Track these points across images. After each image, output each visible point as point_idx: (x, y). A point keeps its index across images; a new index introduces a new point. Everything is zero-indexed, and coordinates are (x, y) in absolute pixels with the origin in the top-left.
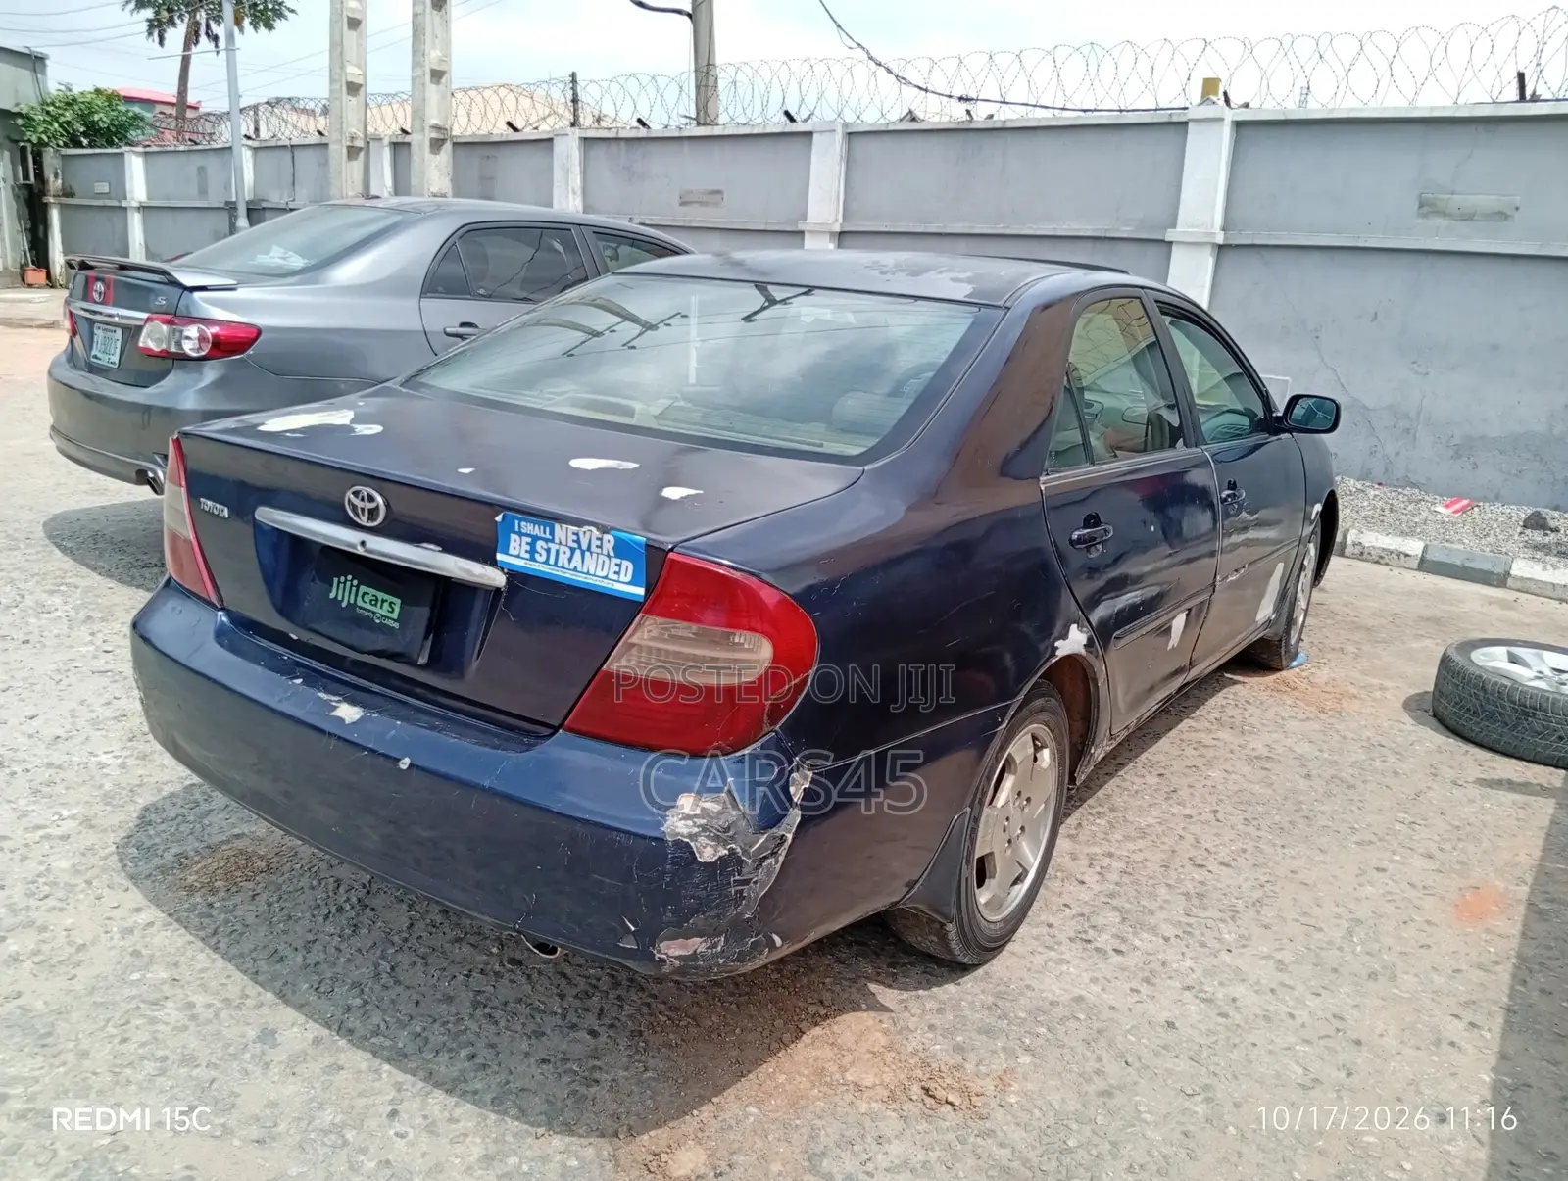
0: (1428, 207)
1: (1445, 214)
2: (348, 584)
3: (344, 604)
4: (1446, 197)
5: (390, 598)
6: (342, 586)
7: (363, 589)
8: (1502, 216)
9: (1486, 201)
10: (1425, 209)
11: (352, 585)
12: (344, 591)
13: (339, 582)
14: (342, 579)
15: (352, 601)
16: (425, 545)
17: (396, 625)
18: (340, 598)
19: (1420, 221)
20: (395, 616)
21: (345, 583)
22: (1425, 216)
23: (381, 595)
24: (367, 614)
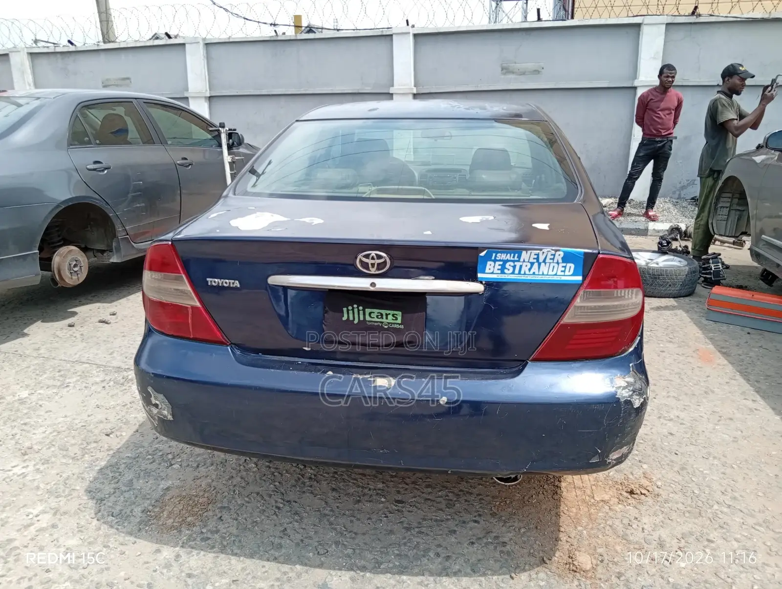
0: (506, 70)
1: (513, 73)
2: (356, 310)
3: (356, 321)
4: (512, 65)
5: (392, 312)
6: (351, 312)
7: (368, 311)
8: (537, 72)
9: (531, 66)
10: (504, 71)
11: (359, 311)
12: (352, 314)
13: (348, 311)
14: (350, 308)
15: (362, 318)
16: (421, 277)
17: (402, 327)
18: (351, 318)
19: (503, 76)
20: (399, 321)
21: (353, 310)
22: (505, 74)
23: (384, 312)
24: (376, 324)
